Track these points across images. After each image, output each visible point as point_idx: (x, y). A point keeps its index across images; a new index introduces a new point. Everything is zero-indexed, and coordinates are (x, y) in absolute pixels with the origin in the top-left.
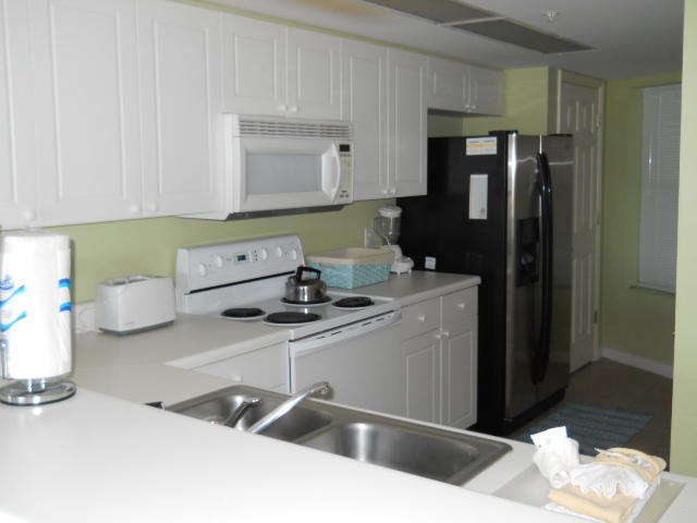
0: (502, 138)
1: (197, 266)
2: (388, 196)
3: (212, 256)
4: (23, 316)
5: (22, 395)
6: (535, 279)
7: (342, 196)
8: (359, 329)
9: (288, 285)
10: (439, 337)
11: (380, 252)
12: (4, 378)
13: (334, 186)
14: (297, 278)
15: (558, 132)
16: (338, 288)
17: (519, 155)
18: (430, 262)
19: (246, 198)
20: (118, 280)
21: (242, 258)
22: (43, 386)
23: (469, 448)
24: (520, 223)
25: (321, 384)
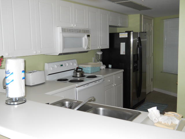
0: (129, 33)
1: (50, 68)
2: (99, 49)
3: (54, 65)
4: (13, 81)
5: (12, 102)
6: (138, 70)
7: (88, 49)
8: (94, 84)
9: (74, 72)
10: (114, 85)
11: (97, 63)
12: (8, 97)
13: (86, 46)
14: (77, 70)
15: (142, 31)
16: (87, 73)
17: (133, 38)
18: (110, 66)
19: (64, 49)
20: (30, 72)
21: (62, 65)
22: (17, 100)
23: (130, 113)
24: (134, 55)
25: (92, 97)
